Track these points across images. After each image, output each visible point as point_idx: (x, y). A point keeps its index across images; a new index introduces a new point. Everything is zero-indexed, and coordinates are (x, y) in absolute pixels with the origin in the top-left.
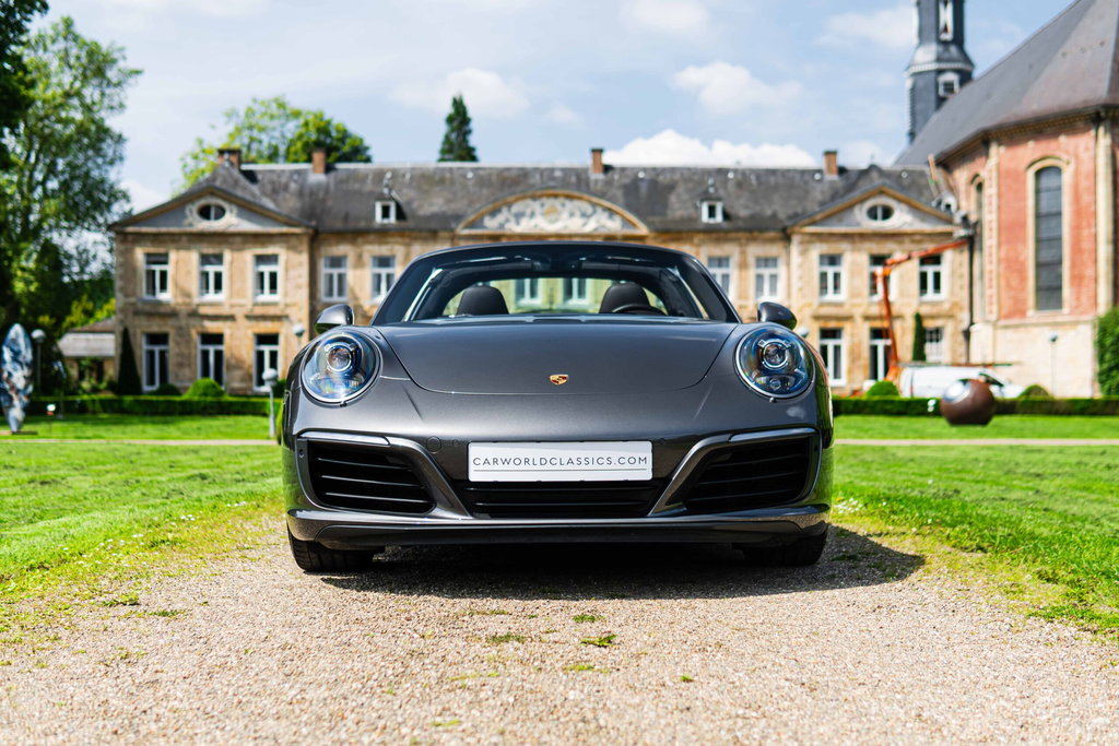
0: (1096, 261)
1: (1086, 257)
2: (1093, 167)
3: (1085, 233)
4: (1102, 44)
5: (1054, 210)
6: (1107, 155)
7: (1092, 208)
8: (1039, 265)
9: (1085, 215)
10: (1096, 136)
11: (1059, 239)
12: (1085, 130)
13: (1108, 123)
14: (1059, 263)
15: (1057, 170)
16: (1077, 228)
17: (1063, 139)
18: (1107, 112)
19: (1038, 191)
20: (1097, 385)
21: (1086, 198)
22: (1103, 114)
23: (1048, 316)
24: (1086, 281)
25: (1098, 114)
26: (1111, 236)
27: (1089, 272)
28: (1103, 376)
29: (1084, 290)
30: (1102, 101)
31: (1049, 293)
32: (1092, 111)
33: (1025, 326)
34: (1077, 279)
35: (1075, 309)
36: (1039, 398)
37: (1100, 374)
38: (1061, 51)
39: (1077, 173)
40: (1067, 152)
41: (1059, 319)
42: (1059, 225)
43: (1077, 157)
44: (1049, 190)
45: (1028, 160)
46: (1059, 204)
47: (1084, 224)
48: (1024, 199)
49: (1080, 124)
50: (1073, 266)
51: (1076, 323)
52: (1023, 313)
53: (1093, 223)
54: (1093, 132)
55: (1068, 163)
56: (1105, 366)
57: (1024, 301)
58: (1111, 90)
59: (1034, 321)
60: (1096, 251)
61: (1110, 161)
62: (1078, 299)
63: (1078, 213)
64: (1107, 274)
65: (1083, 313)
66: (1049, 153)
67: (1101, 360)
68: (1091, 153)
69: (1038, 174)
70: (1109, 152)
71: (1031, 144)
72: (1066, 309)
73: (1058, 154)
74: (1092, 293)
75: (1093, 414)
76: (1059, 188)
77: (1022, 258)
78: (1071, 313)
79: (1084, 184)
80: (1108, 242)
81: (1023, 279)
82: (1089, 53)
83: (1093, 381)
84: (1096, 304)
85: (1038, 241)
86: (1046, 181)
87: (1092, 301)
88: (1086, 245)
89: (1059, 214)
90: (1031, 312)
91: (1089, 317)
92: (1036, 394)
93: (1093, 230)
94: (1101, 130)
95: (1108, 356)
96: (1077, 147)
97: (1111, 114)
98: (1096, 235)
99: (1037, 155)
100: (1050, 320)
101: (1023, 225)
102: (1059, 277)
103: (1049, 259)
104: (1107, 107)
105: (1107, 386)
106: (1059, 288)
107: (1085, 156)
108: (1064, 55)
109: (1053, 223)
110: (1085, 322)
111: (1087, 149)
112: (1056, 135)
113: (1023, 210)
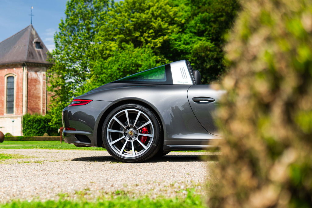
0: (22, 101)
1: (20, 100)
2: (22, 77)
3: (20, 94)
4: (25, 46)
5: (12, 87)
6: (26, 74)
7: (22, 88)
8: (8, 102)
9: (20, 89)
10: (23, 70)
11: (13, 95)
12: (21, 67)
13: (26, 66)
14: (13, 101)
15: (13, 77)
16: (18, 93)
17: (14, 69)
18: (26, 64)
19: (7, 82)
20: (22, 133)
21: (20, 85)
22: (25, 64)
23: (10, 115)
24: (20, 106)
25: (24, 64)
26: (26, 95)
27: (21, 104)
28: (24, 131)
29: (19, 108)
30: (25, 61)
31: (10, 109)
32: (23, 63)
33: (3, 117)
34: (18, 106)
35: (17, 113)
36: (9, 136)
37: (23, 130)
38: (14, 47)
39: (18, 78)
40: (16, 73)
41: (13, 116)
42: (13, 92)
43: (18, 74)
44: (10, 82)
45: (5, 74)
46: (13, 86)
47: (20, 91)
48: (4, 84)
49: (19, 66)
50: (16, 102)
51: (17, 117)
52: (3, 114)
53: (22, 91)
54: (22, 68)
55: (16, 76)
56: (25, 128)
57: (3, 111)
58: (27, 58)
59: (6, 116)
60: (23, 98)
61: (27, 76)
62: (18, 111)
63: (18, 89)
64: (25, 105)
65: (19, 114)
66: (11, 73)
67: (24, 126)
68: (22, 74)
69: (8, 78)
70: (27, 74)
71: (6, 70)
72: (14, 113)
73: (13, 73)
74: (21, 110)
75: (23, 140)
76: (13, 82)
77: (3, 100)
78: (16, 114)
79: (20, 81)
80: (25, 97)
81: (3, 105)
82: (21, 48)
83: (21, 132)
84: (22, 112)
85: (7, 95)
86: (10, 80)
87: (21, 111)
88: (20, 97)
89: (13, 89)
90: (5, 114)
91: (20, 116)
92: (9, 135)
93: (22, 93)
94: (25, 68)
95: (25, 126)
96: (18, 72)
97: (27, 64)
98: (23, 95)
99: (8, 73)
100: (10, 116)
101: (3, 91)
102: (13, 105)
103: (10, 100)
104: (26, 62)
105: (25, 133)
106: (13, 108)
107: (20, 74)
108: (15, 47)
109: (11, 91)
110: (19, 117)
111: (21, 72)
112: (13, 68)
113: (3, 87)
